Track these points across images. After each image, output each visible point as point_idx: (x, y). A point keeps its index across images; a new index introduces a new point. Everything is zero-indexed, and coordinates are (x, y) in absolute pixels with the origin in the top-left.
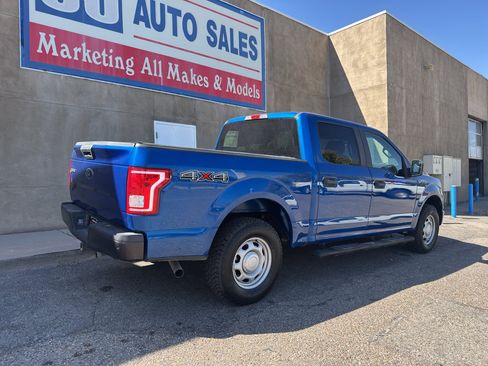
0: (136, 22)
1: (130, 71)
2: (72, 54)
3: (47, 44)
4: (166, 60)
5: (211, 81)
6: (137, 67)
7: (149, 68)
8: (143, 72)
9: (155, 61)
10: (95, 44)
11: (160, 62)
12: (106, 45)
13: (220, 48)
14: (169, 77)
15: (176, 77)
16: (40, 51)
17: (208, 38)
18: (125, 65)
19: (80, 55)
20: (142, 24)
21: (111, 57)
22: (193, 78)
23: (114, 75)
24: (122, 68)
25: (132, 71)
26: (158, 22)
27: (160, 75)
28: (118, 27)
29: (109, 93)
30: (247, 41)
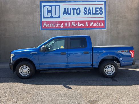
0: (64, 15)
1: (62, 27)
2: (50, 25)
3: (45, 25)
4: (71, 22)
5: (85, 24)
6: (64, 25)
7: (67, 25)
8: (65, 26)
9: (68, 23)
10: (54, 22)
11: (69, 23)
12: (56, 22)
13: (88, 14)
14: (72, 26)
15: (74, 25)
16: (44, 26)
17: (84, 13)
18: (61, 26)
19: (51, 25)
20: (65, 15)
21: (57, 25)
22: (79, 25)
23: (58, 28)
24: (60, 26)
25: (63, 27)
26: (69, 13)
27: (70, 26)
28: (59, 17)
29: (57, 32)
30: (99, 10)
